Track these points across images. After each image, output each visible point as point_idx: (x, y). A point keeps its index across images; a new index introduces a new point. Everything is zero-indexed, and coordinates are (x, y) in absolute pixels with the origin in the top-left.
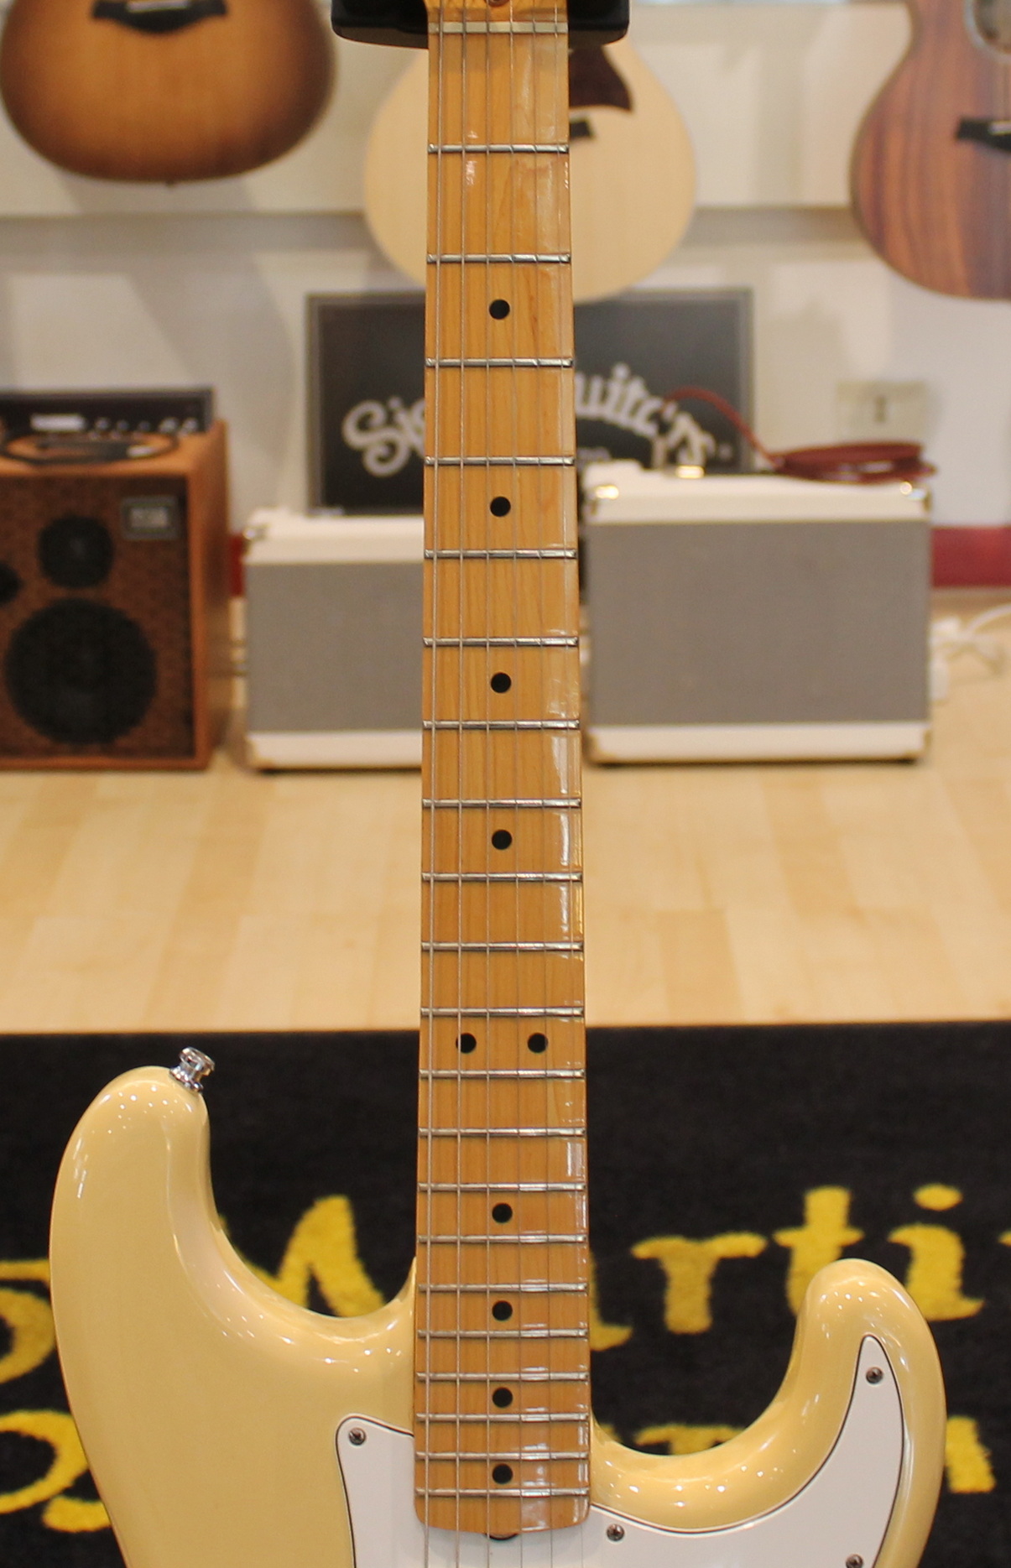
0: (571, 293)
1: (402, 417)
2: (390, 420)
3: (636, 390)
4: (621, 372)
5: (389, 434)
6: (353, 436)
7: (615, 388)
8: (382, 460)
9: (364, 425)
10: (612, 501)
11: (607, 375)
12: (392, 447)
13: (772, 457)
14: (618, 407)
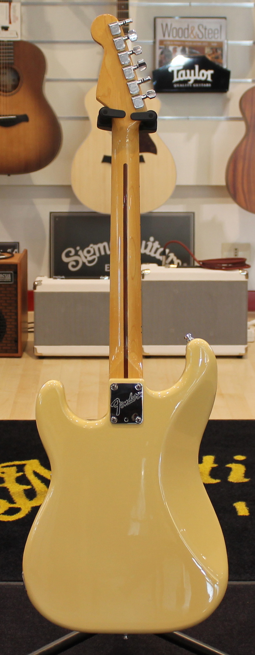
0: (140, 211)
1: (80, 253)
2: (76, 254)
3: (157, 245)
4: (152, 239)
5: (76, 258)
6: (65, 259)
7: (150, 244)
8: (73, 266)
9: (68, 255)
10: (149, 274)
11: (147, 240)
12: (77, 262)
13: (199, 262)
14: (150, 251)
